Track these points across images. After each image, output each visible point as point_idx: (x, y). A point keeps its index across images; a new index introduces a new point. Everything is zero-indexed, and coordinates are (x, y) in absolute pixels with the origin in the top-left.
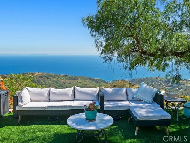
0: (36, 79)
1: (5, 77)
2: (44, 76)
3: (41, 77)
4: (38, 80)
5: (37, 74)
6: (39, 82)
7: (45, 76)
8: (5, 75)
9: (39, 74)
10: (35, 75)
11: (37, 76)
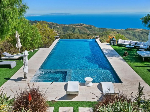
0: (137, 34)
1: (113, 31)
2: (144, 32)
3: (142, 33)
4: (139, 35)
5: (139, 30)
6: (139, 37)
7: (146, 33)
8: (113, 29)
9: (140, 30)
10: (137, 31)
11: (138, 31)
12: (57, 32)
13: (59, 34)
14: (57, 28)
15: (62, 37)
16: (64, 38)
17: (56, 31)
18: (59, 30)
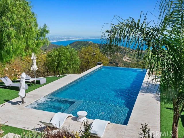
12: (129, 59)
13: (130, 61)
14: (129, 54)
15: (133, 65)
16: (135, 66)
17: (127, 58)
18: (131, 57)
